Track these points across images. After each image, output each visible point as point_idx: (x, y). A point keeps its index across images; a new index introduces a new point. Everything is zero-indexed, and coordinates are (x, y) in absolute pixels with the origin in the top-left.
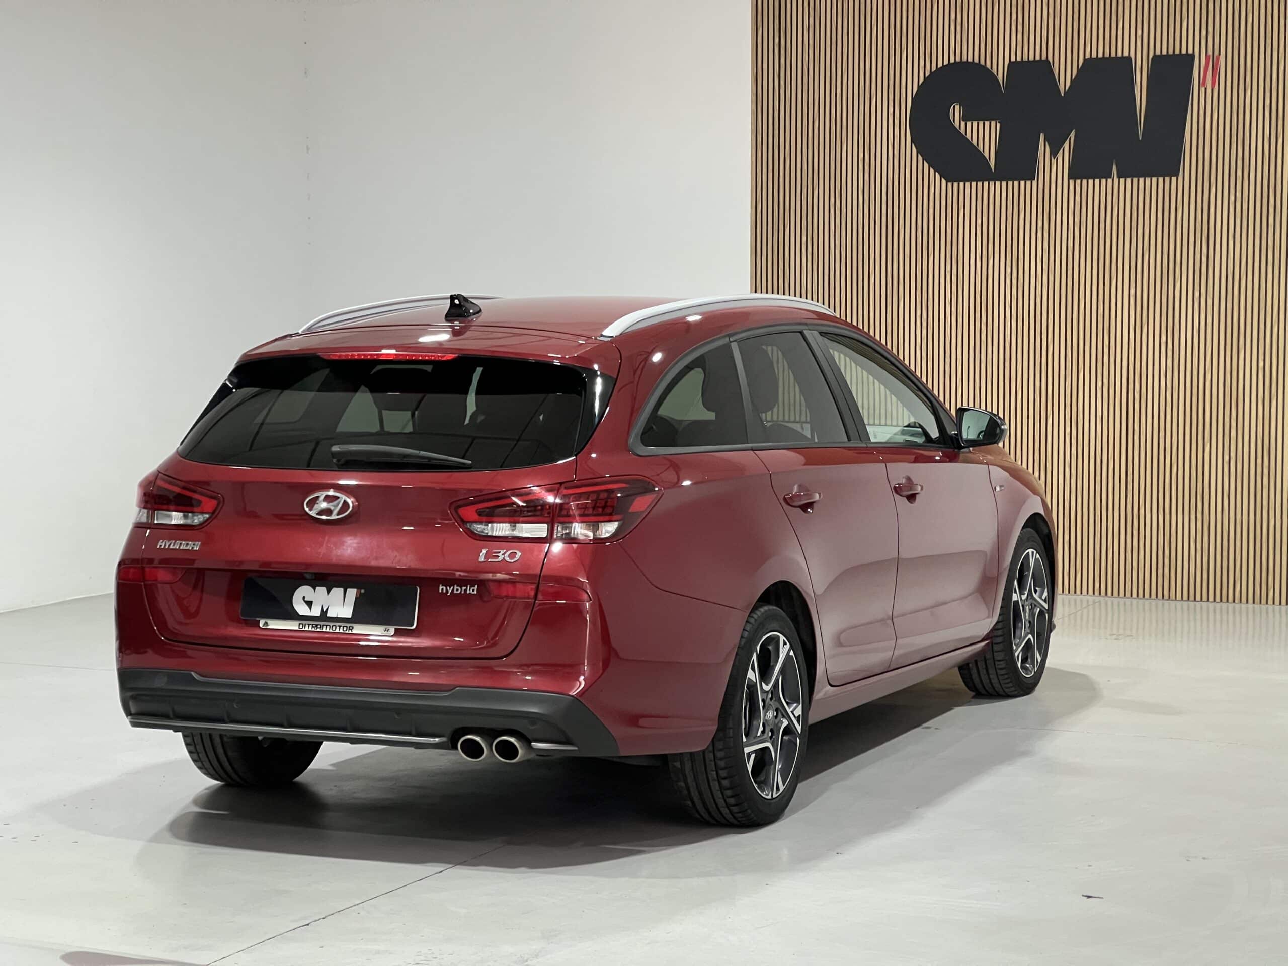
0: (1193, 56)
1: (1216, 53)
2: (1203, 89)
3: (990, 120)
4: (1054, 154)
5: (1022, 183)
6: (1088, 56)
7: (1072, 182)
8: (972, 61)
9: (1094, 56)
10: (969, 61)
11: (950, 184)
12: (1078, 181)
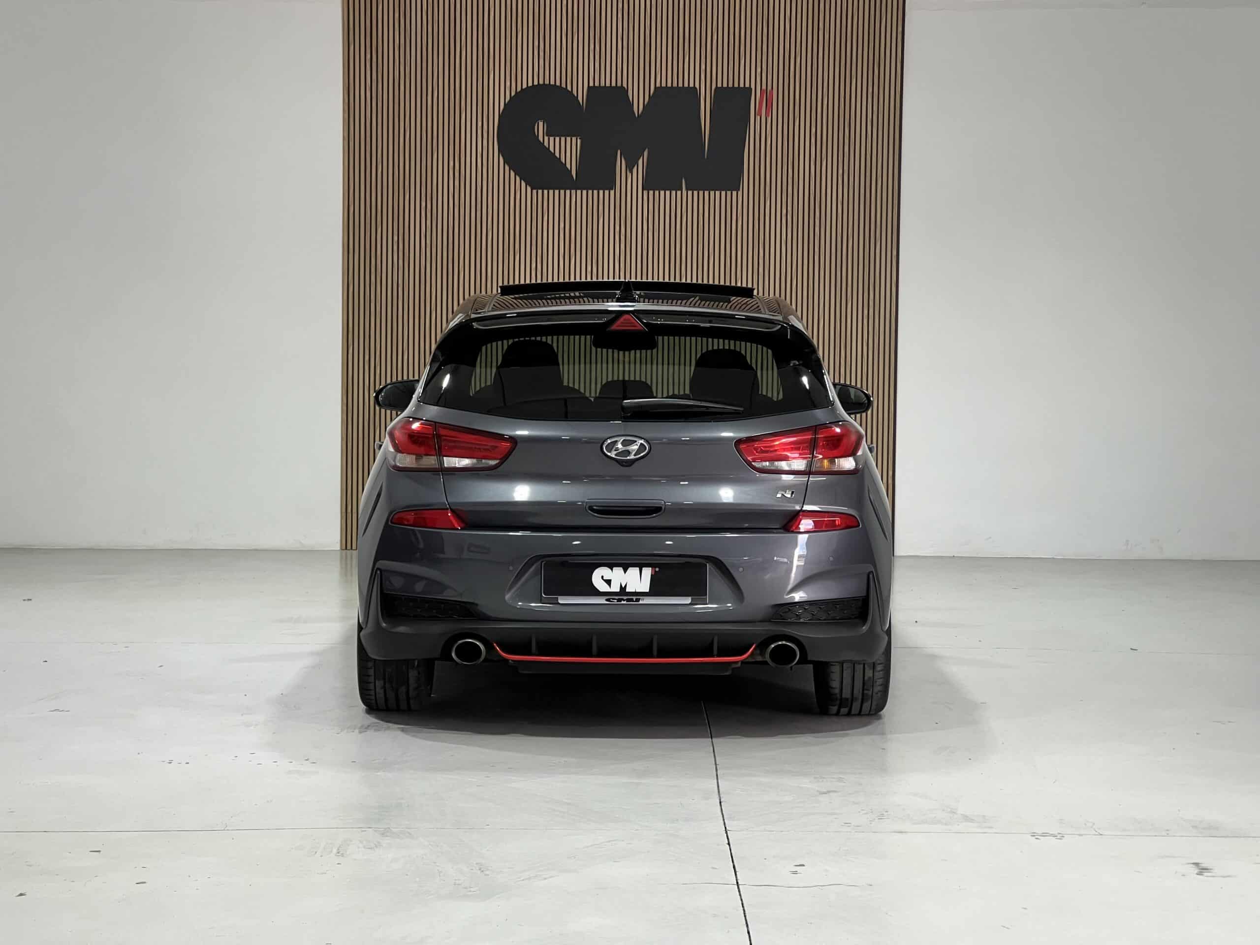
0: (750, 88)
1: (769, 88)
2: (758, 118)
3: (571, 136)
4: (630, 168)
5: (601, 192)
6: (658, 85)
7: (645, 192)
8: (553, 83)
9: (664, 85)
10: (551, 83)
11: (535, 191)
12: (651, 192)
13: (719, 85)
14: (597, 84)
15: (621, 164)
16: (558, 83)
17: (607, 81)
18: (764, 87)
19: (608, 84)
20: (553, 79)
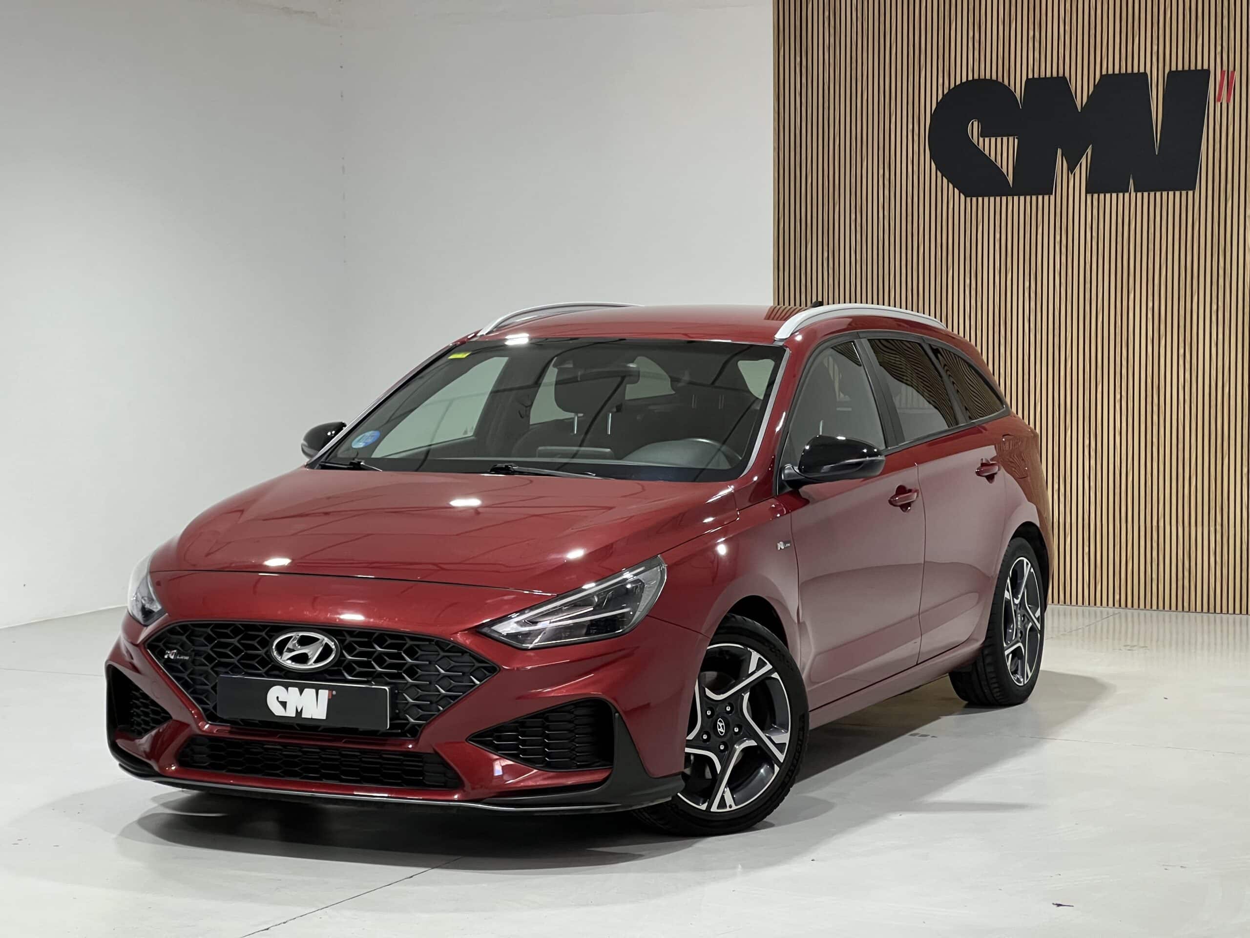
0: (1208, 71)
1: (1231, 69)
3: (1008, 135)
4: (1071, 169)
5: (1040, 197)
6: (1104, 72)
7: (1089, 196)
8: (989, 78)
9: (1111, 72)
11: (968, 199)
12: (1096, 196)
13: (1174, 69)
14: (1036, 76)
15: (1061, 164)
16: (994, 77)
17: (1049, 71)
18: (1225, 68)
19: (1048, 75)
20: (988, 73)
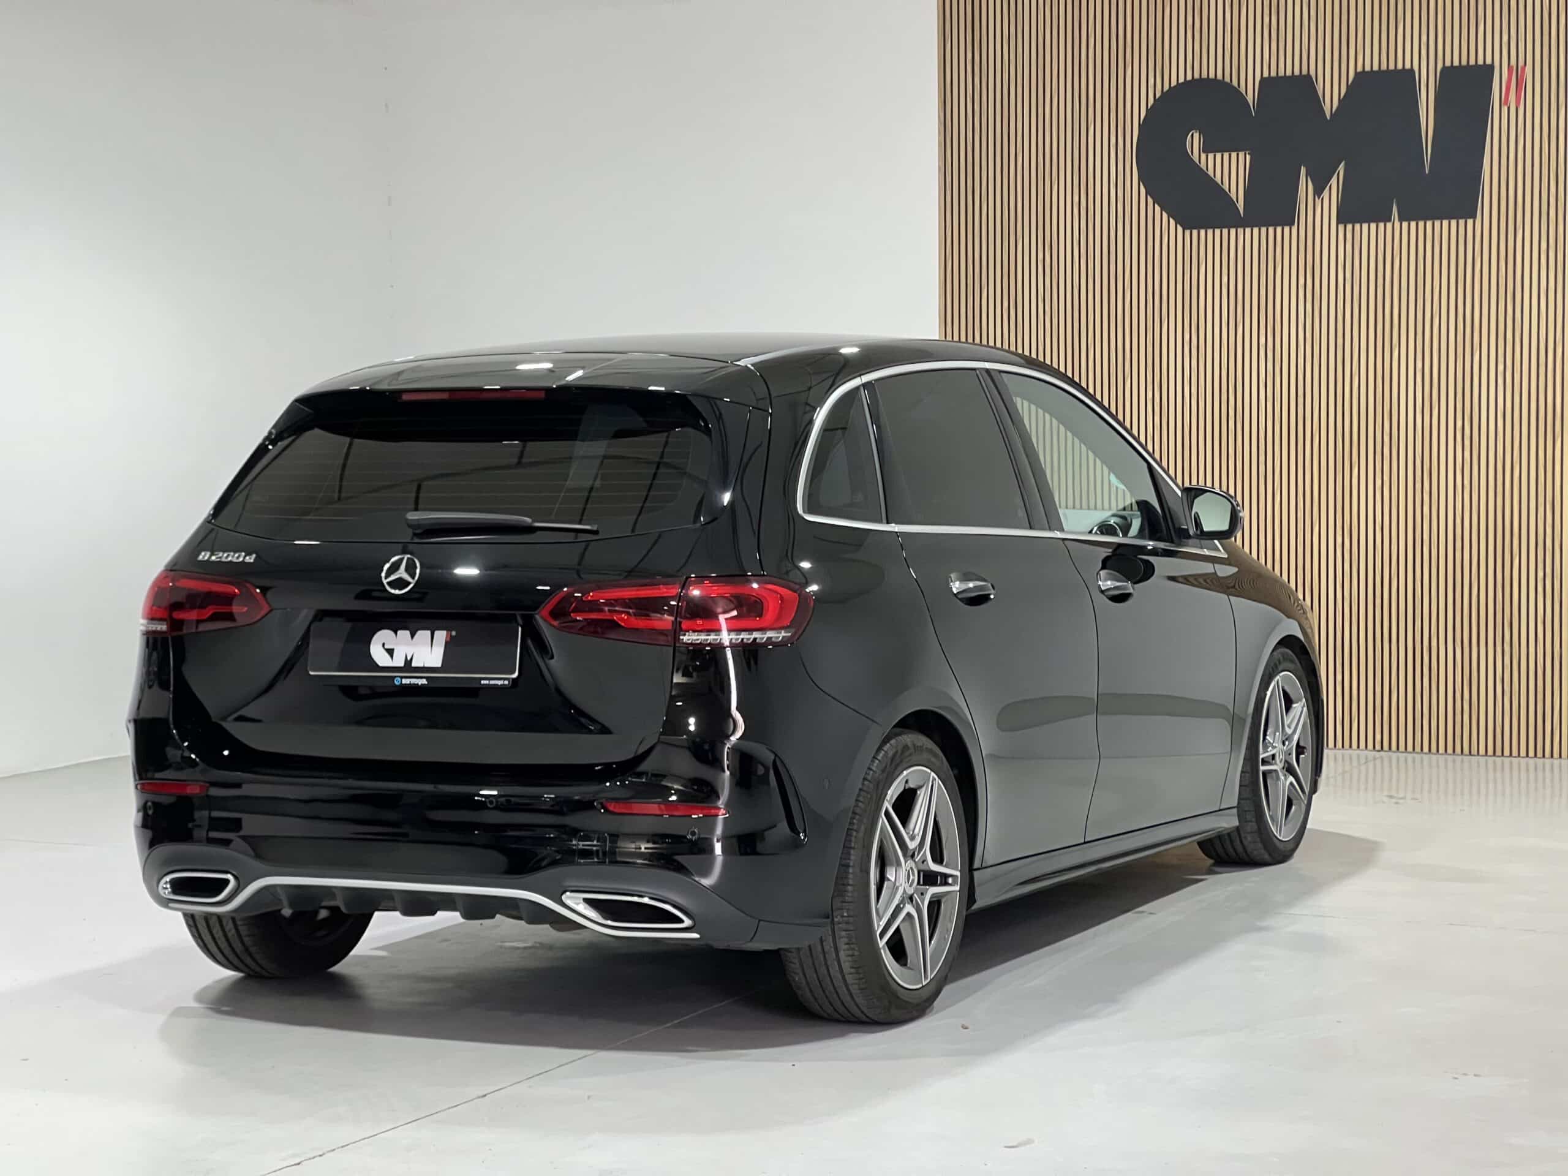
0: (1492, 67)
1: (1521, 63)
2: (1505, 109)
3: (1237, 150)
4: (1318, 192)
5: (1279, 230)
6: (1360, 69)
7: (1341, 227)
8: (1214, 77)
9: (1368, 68)
10: (1210, 77)
11: (1188, 232)
12: (1349, 227)
13: (1448, 64)
14: (1273, 74)
15: (1305, 186)
16: (1219, 76)
17: (1290, 67)
18: (1513, 63)
19: (1289, 73)
20: (1213, 71)
